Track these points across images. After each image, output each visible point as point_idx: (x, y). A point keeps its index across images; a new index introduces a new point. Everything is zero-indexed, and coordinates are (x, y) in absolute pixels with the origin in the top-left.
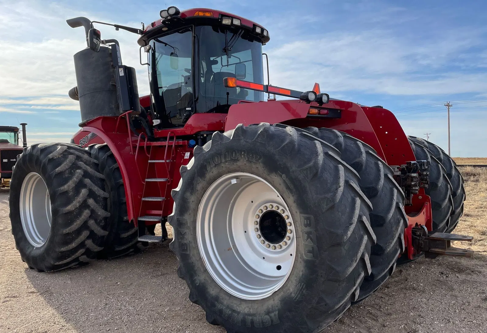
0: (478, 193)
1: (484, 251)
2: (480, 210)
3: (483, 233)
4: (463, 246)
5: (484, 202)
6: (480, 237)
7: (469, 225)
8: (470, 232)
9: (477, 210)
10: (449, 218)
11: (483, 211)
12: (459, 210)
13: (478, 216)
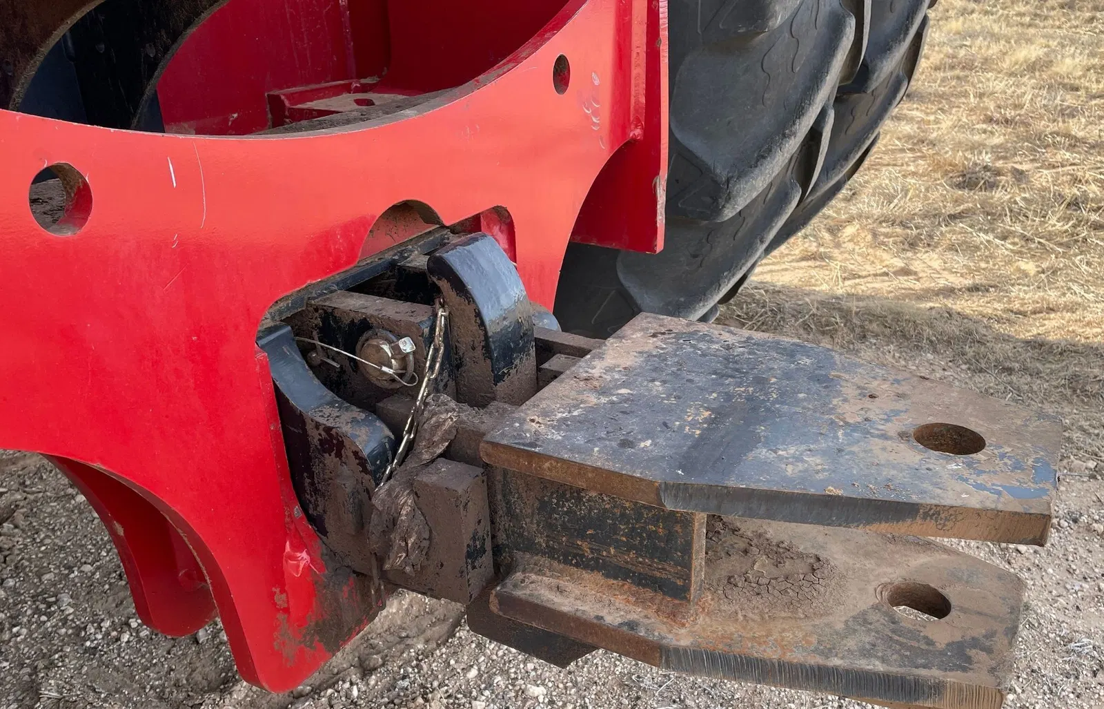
0: (941, 23)
1: (974, 289)
2: (949, 74)
3: (964, 176)
4: (879, 253)
5: (956, 47)
6: (957, 202)
7: (909, 137)
8: (912, 168)
9: (940, 75)
10: (822, 115)
11: (958, 78)
12: (891, 64)
13: (942, 96)
